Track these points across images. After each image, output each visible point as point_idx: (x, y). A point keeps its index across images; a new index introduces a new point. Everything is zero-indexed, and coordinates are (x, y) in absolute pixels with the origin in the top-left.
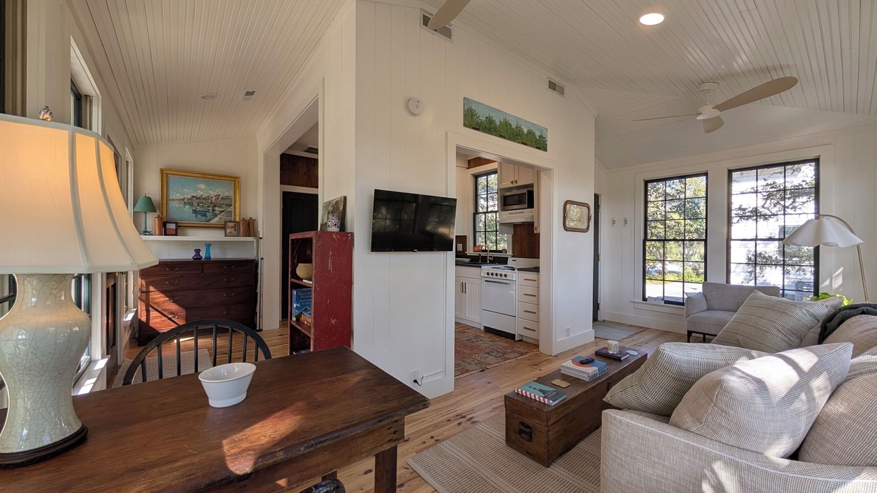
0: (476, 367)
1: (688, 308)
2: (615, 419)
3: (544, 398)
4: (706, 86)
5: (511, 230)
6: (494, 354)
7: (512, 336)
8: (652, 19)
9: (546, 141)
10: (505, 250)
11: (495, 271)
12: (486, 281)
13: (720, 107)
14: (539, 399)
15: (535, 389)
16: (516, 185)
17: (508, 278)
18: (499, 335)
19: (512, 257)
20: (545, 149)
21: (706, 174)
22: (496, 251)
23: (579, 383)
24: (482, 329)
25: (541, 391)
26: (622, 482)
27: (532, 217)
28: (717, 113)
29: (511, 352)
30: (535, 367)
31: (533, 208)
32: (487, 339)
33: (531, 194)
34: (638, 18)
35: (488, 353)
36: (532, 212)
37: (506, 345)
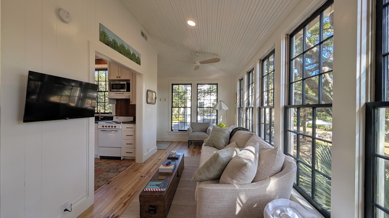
0: (104, 183)
1: (188, 132)
2: (206, 189)
3: (160, 188)
4: (197, 54)
5: (115, 102)
6: (112, 171)
7: (119, 158)
8: (191, 23)
9: (140, 60)
10: (111, 112)
11: (108, 125)
12: (101, 130)
13: (202, 63)
14: (158, 190)
15: (153, 185)
16: (120, 79)
17: (116, 128)
18: (110, 159)
19: (116, 116)
20: (140, 64)
21: (191, 84)
22: (105, 113)
23: (169, 175)
24: (99, 158)
25: (157, 185)
26: (209, 214)
27: (129, 96)
28: (199, 64)
29: (121, 167)
30: (137, 171)
31: (130, 91)
32: (104, 163)
33: (128, 85)
34: (187, 21)
35: (108, 171)
36: (129, 93)
37: (117, 164)
